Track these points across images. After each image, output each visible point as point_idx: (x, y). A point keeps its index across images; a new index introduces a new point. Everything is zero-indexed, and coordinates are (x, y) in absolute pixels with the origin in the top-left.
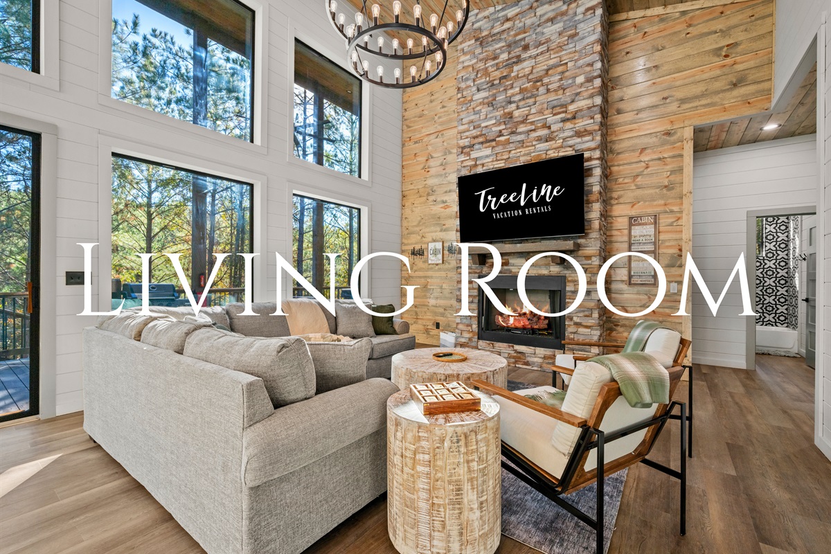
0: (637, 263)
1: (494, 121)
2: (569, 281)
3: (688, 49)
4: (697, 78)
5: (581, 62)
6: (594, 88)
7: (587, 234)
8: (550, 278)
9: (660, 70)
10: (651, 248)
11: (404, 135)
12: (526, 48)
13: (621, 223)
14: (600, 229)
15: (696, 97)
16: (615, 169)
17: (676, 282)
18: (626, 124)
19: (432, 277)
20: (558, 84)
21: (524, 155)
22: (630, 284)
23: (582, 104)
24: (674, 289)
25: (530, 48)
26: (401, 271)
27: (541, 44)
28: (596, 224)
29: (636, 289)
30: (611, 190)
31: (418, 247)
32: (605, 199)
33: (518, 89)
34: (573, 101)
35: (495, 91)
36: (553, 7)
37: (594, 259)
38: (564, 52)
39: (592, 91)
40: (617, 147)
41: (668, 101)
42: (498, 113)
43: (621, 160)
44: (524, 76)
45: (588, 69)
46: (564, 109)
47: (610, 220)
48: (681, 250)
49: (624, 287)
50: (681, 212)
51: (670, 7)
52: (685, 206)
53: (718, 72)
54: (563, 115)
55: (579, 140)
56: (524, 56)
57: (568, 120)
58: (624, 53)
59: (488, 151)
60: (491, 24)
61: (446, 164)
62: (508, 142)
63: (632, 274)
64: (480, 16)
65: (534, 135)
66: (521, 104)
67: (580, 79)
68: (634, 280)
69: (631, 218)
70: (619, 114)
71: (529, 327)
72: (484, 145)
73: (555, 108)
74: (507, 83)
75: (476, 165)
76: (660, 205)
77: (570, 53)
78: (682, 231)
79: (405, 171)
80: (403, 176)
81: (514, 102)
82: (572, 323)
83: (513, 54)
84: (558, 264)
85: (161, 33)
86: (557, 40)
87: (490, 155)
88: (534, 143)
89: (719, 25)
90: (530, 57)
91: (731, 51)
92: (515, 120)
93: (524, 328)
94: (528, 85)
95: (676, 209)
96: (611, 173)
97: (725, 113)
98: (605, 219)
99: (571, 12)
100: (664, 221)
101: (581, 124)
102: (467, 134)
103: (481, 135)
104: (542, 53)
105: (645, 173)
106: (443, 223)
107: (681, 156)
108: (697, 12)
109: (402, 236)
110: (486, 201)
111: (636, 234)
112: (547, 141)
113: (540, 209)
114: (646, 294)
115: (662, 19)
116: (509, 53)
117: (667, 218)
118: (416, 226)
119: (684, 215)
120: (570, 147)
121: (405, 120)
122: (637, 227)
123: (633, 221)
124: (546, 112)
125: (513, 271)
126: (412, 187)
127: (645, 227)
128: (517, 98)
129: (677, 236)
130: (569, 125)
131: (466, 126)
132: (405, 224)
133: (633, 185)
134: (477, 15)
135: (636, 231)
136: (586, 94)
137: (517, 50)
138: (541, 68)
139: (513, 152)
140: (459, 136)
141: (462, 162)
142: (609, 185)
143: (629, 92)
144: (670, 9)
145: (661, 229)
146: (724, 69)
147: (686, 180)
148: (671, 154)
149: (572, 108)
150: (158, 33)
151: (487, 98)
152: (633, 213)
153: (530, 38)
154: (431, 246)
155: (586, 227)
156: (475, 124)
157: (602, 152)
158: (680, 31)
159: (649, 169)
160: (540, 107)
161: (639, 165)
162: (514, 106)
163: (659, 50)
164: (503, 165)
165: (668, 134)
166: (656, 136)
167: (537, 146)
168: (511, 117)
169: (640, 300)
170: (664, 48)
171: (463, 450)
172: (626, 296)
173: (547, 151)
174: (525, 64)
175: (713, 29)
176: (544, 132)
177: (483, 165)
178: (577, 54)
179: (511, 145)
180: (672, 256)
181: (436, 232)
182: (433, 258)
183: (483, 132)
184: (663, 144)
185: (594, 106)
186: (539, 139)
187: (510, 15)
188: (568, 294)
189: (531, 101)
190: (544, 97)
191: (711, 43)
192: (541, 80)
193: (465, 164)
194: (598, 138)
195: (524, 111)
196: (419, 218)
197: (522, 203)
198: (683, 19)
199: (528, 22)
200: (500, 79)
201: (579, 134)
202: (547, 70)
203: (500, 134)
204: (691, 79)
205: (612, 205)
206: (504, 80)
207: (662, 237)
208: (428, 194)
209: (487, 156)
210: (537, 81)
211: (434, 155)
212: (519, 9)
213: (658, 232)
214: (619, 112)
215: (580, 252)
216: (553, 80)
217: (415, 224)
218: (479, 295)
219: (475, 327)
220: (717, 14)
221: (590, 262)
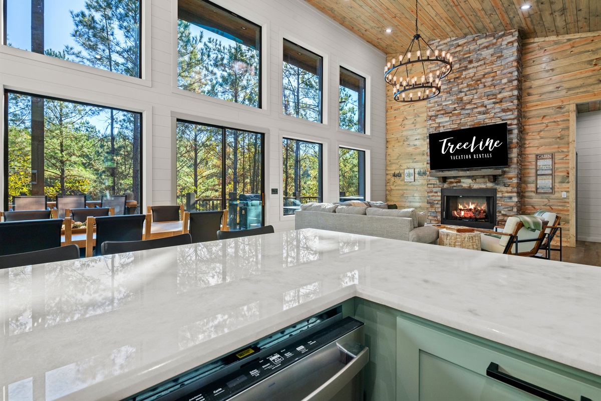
0: (541, 181)
1: (451, 102)
2: (499, 191)
3: (572, 60)
4: (578, 76)
5: (505, 71)
6: (513, 86)
7: (509, 166)
8: (486, 190)
9: (554, 72)
10: (550, 172)
11: (388, 105)
12: (471, 62)
13: (532, 158)
14: (518, 162)
15: (577, 87)
16: (527, 127)
17: (565, 191)
18: (533, 101)
19: (407, 190)
20: (491, 83)
21: (470, 122)
22: (537, 193)
23: (506, 94)
24: (564, 196)
25: (474, 62)
26: (386, 186)
27: (480, 60)
28: (515, 160)
29: (540, 196)
30: (525, 139)
31: (397, 172)
32: (520, 145)
33: (466, 85)
34: (500, 93)
35: (451, 85)
36: (488, 40)
37: (514, 179)
38: (494, 66)
39: (512, 87)
40: (528, 114)
41: (560, 89)
42: (453, 98)
43: (531, 122)
44: (470, 77)
45: (510, 75)
46: (495, 97)
47: (524, 156)
48: (568, 173)
49: (533, 194)
50: (568, 152)
51: (560, 36)
52: (570, 149)
53: (591, 74)
54: (494, 100)
55: (504, 114)
56: (469, 66)
57: (497, 103)
58: (532, 61)
59: (447, 119)
60: (448, 48)
61: (416, 123)
62: (459, 114)
63: (538, 187)
64: (441, 43)
65: (476, 110)
66: (468, 93)
67: (505, 81)
68: (539, 191)
69: (537, 155)
70: (529, 96)
71: (474, 217)
72: (444, 116)
73: (488, 96)
74: (459, 81)
75: (439, 127)
76: (555, 148)
77: (498, 66)
78: (569, 163)
79: (388, 127)
80: (387, 130)
81: (463, 92)
82: (501, 214)
83: (462, 65)
84: (492, 182)
85: (213, 40)
86: (490, 59)
87: (448, 121)
88: (476, 115)
89: (591, 47)
90: (473, 67)
91: (598, 62)
92: (464, 102)
93: (470, 218)
94: (472, 83)
95: (565, 150)
96: (524, 129)
97: (595, 97)
98: (521, 156)
99: (498, 44)
100: (558, 157)
101: (505, 105)
102: (433, 109)
103: (442, 110)
104: (481, 65)
105: (546, 129)
106: (415, 157)
107: (568, 120)
108: (577, 40)
109: (386, 166)
110: (446, 147)
111: (540, 165)
112: (484, 114)
113: (484, 156)
114: (547, 199)
115: (556, 43)
116: (460, 64)
117: (560, 155)
118: (395, 159)
119: (570, 153)
120: (499, 117)
121: (388, 96)
122: (540, 161)
123: (538, 157)
124: (484, 98)
125: (463, 186)
126: (393, 136)
127: (546, 160)
128: (465, 90)
129: (566, 166)
130: (497, 106)
131: (433, 104)
132: (388, 158)
133: (538, 136)
134: (439, 42)
135: (540, 163)
136: (508, 89)
137: (465, 63)
138: (480, 74)
139: (463, 120)
140: (428, 110)
141: (430, 124)
142: (523, 136)
143: (535, 83)
144: (560, 38)
145: (556, 161)
146: (594, 72)
147: (571, 134)
148: (562, 119)
149: (499, 96)
150: (212, 40)
151: (446, 89)
152: (538, 152)
153: (473, 56)
154: (406, 171)
155: (509, 162)
156: (439, 103)
157: (519, 120)
158: (567, 50)
159: (548, 128)
160: (480, 95)
161: (542, 125)
162: (463, 94)
163: (553, 60)
164: (457, 127)
165: (560, 108)
166: (553, 109)
167: (478, 117)
168: (462, 100)
169: (543, 202)
170: (557, 59)
171: (471, 241)
172: (534, 199)
173: (484, 119)
174: (470, 71)
175: (587, 49)
176: (483, 109)
177: (444, 126)
178: (502, 67)
179: (462, 116)
180: (563, 177)
181: (409, 163)
182: (408, 178)
183: (444, 108)
184: (556, 114)
185: (513, 96)
186: (480, 113)
187: (460, 43)
188: (498, 198)
189: (474, 91)
190: (482, 89)
191: (586, 57)
192: (480, 80)
193: (432, 126)
194: (516, 113)
195: (470, 97)
196: (398, 155)
197: (472, 150)
198: (569, 43)
199: (472, 48)
200: (455, 79)
201: (504, 111)
202: (484, 75)
203: (455, 109)
204: (574, 77)
205: (525, 148)
206: (457, 79)
207: (557, 166)
208: (404, 141)
209: (446, 122)
210: (478, 81)
211: (408, 117)
212: (466, 41)
213: (554, 163)
214: (529, 95)
215: (505, 175)
216: (488, 80)
217: (395, 158)
218: (442, 200)
219: (439, 217)
220: (589, 41)
221: (511, 181)
